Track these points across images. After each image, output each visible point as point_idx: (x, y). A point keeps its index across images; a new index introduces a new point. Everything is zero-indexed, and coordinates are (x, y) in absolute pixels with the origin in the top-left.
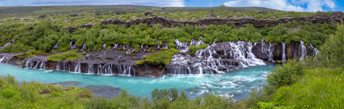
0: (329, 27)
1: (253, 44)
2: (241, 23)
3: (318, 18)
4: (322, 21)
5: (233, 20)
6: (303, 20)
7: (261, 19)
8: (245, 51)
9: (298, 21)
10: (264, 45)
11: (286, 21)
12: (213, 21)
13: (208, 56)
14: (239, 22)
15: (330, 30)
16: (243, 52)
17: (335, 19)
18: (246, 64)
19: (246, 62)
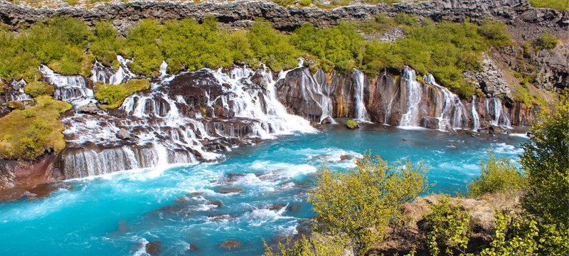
0: (479, 32)
1: (276, 76)
2: (233, 16)
3: (448, 9)
4: (457, 15)
5: (212, 8)
6: (406, 13)
7: (292, 6)
8: (259, 93)
9: (391, 14)
10: (307, 78)
11: (360, 13)
12: (149, 10)
13: (164, 110)
14: (230, 14)
15: (480, 40)
16: (255, 98)
17: (496, 10)
18: (268, 130)
19: (270, 125)
